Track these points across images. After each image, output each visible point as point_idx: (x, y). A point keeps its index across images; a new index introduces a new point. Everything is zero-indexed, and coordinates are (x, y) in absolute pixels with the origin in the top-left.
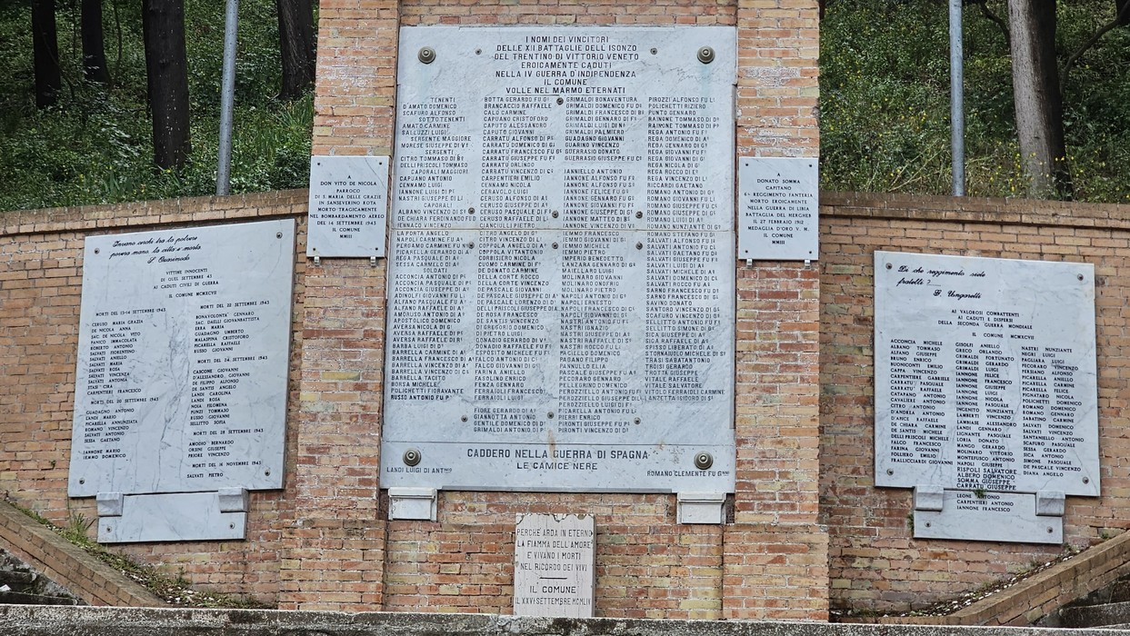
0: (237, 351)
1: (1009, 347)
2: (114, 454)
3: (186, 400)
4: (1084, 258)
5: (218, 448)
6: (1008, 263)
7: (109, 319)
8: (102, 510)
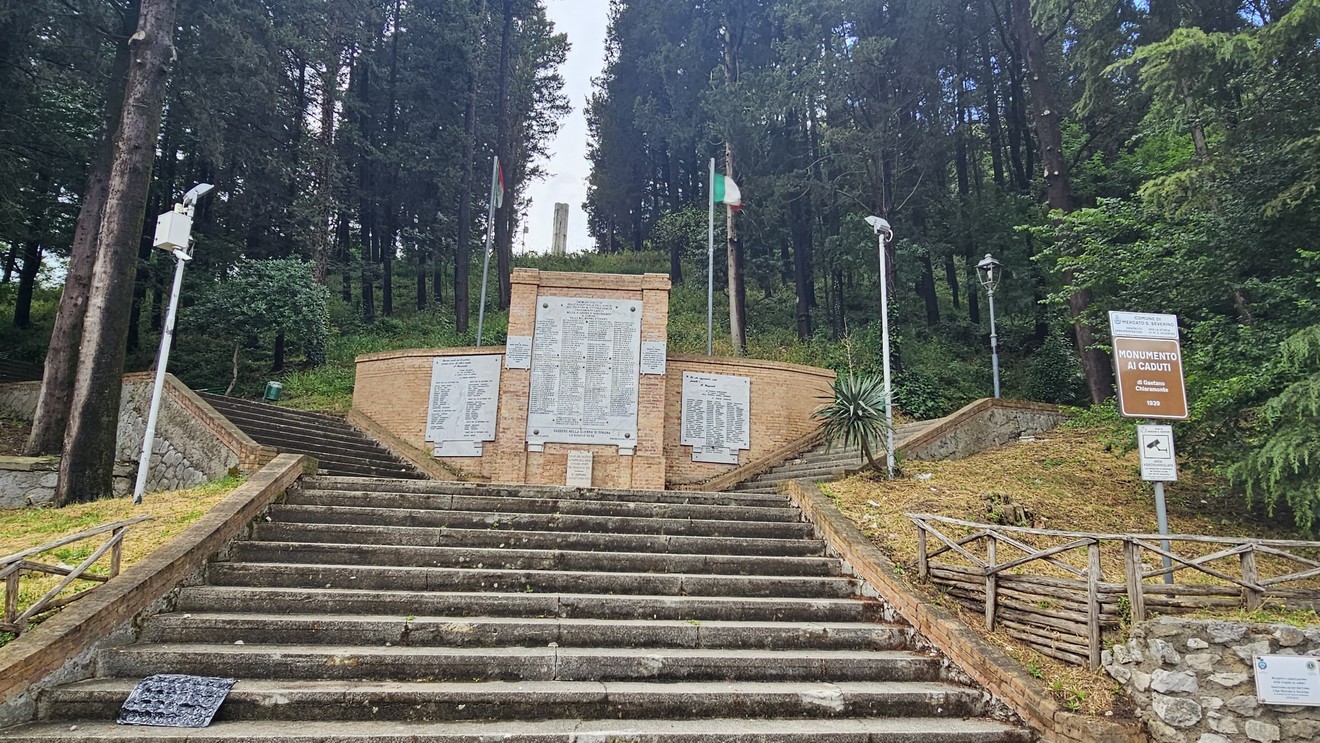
0: (481, 396)
1: (723, 403)
2: (441, 428)
3: (464, 411)
4: (747, 376)
5: (474, 427)
6: (724, 376)
7: (441, 385)
8: (436, 446)
